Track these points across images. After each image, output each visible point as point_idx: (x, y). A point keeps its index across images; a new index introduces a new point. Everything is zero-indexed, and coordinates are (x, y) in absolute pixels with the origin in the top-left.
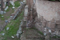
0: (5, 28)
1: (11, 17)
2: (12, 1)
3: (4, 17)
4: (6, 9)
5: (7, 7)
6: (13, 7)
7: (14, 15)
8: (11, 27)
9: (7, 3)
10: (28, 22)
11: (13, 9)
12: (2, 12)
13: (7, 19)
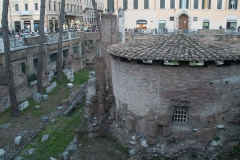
0: (38, 136)
1: (60, 107)
2: (69, 68)
3: (40, 109)
4: (49, 89)
5: (55, 84)
6: (70, 84)
7: (68, 104)
8: (53, 134)
9: (56, 73)
10: (92, 121)
11: (69, 89)
12: (39, 95)
13: (48, 113)
